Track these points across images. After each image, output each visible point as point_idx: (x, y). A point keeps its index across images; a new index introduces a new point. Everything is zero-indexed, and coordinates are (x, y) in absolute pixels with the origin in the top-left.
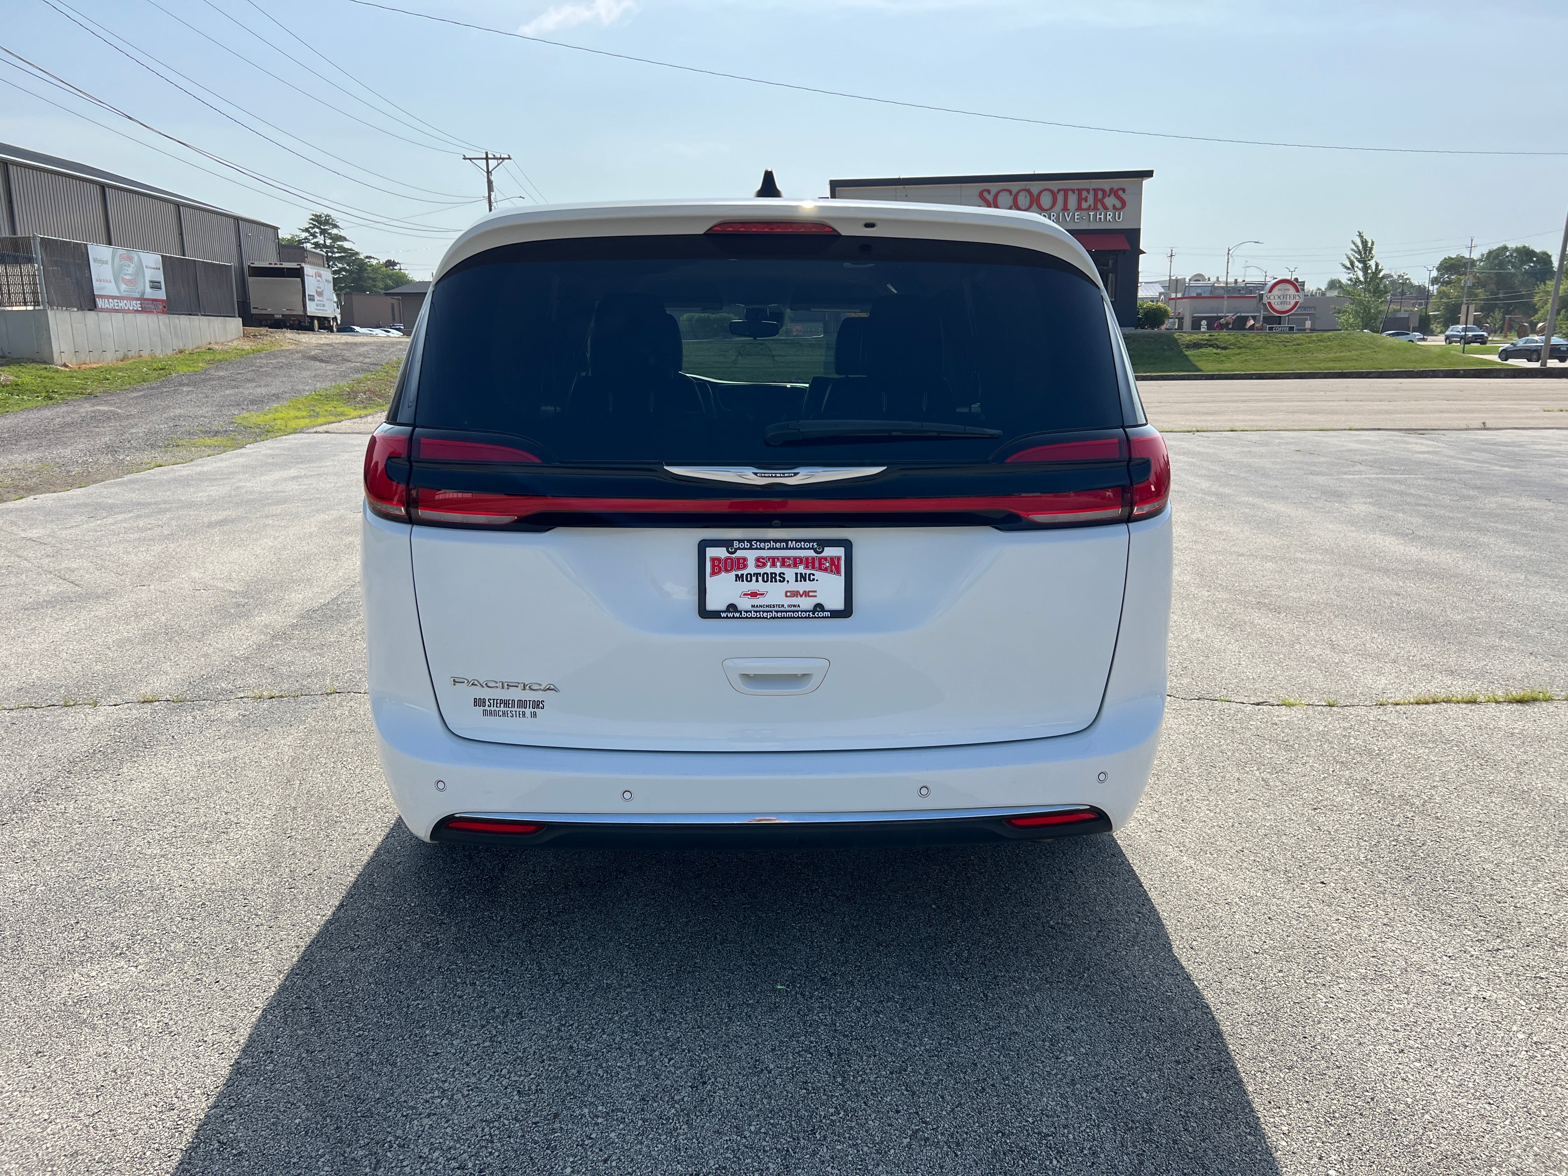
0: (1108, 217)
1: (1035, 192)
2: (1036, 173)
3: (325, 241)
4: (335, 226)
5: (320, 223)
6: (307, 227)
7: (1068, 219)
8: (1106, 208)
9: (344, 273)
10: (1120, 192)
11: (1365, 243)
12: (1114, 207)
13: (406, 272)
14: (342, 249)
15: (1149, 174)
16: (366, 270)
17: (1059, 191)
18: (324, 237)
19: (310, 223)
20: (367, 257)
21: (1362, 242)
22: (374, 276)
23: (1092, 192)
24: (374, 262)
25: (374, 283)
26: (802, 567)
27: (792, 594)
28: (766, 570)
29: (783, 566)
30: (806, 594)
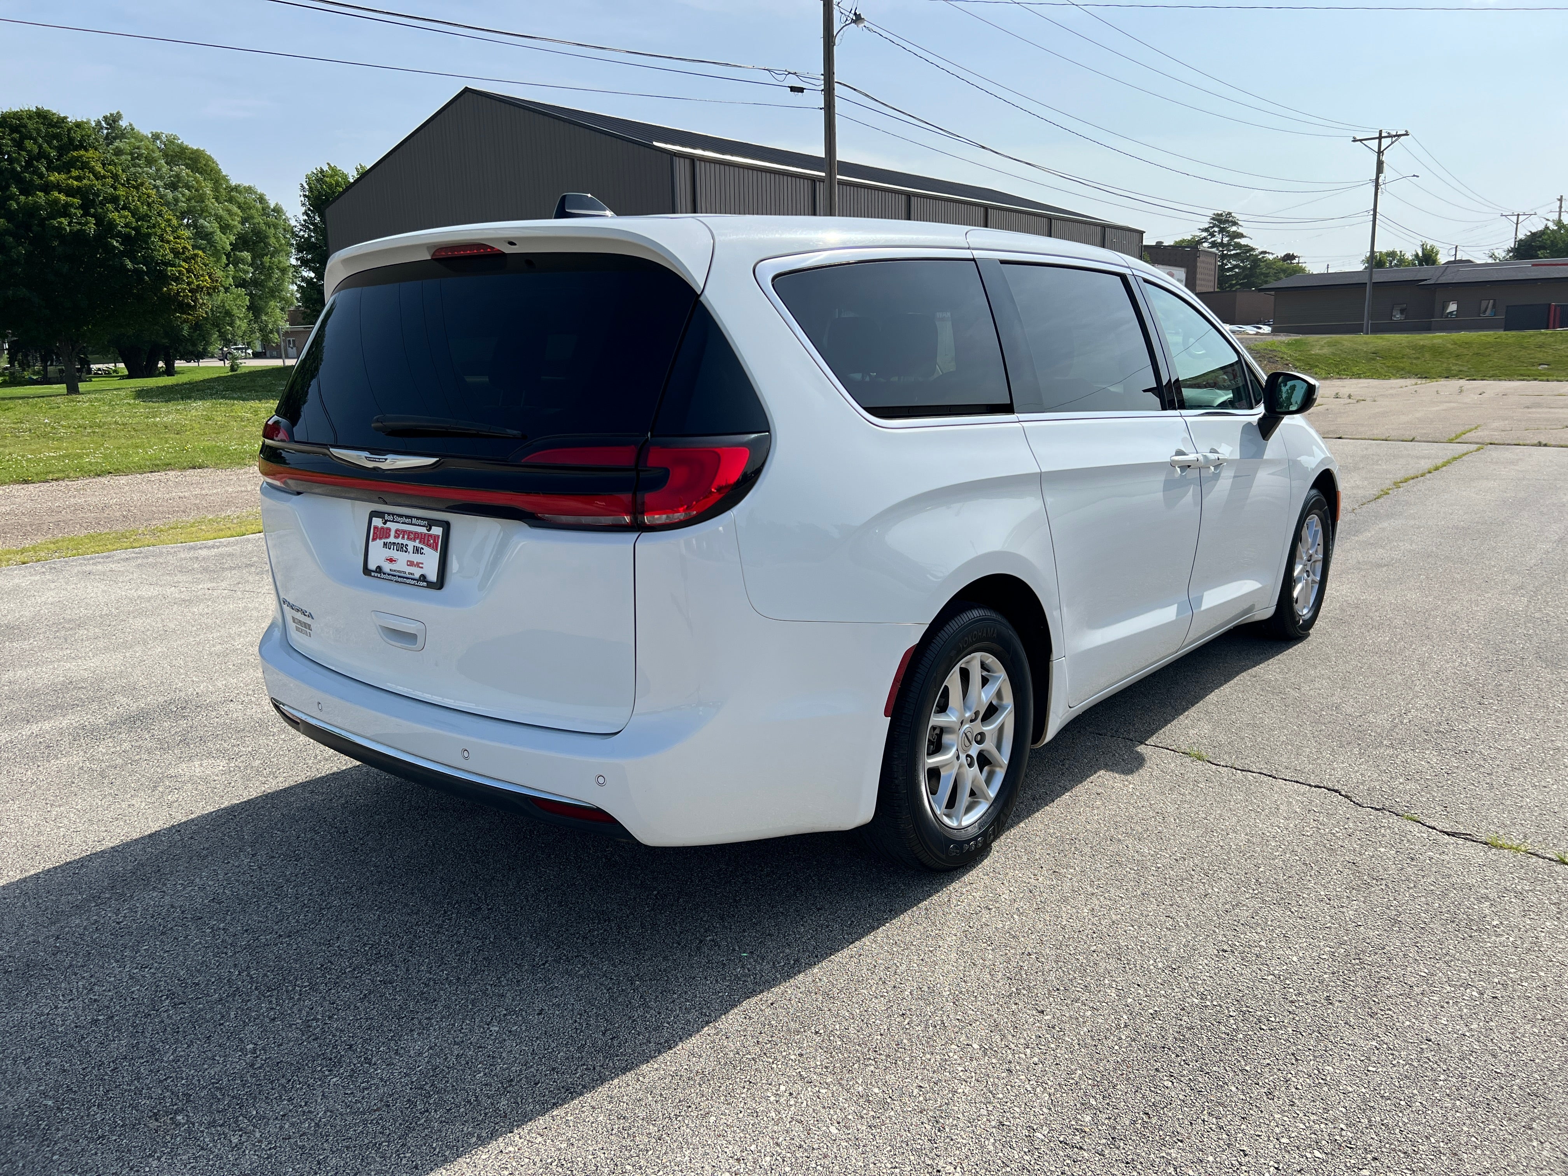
3: (1222, 240)
4: (1235, 223)
5: (1220, 221)
6: (1207, 227)
9: (1237, 270)
13: (1304, 265)
14: (1238, 246)
16: (1259, 265)
18: (1223, 235)
19: (1210, 223)
20: (1263, 252)
22: (1267, 272)
24: (1271, 257)
25: (1265, 279)
26: (417, 541)
27: (411, 564)
28: (400, 541)
29: (408, 538)
30: (418, 565)
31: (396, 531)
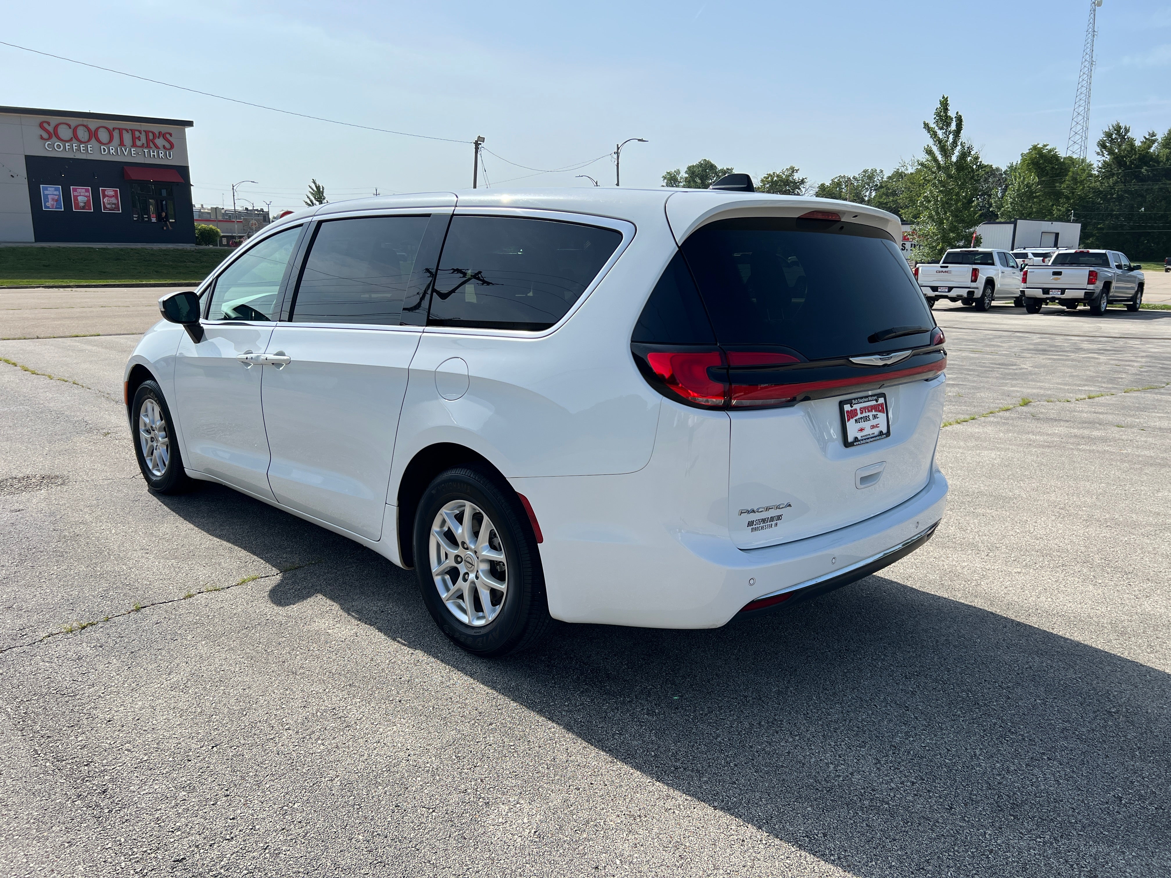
0: (160, 155)
1: (93, 127)
2: (91, 112)
7: (126, 154)
8: (157, 147)
10: (168, 136)
11: (318, 188)
12: (164, 147)
15: (190, 124)
17: (114, 129)
21: (316, 186)
23: (143, 133)
26: (873, 411)
27: (873, 427)
28: (864, 415)
29: (869, 411)
30: (877, 426)
31: (860, 409)
